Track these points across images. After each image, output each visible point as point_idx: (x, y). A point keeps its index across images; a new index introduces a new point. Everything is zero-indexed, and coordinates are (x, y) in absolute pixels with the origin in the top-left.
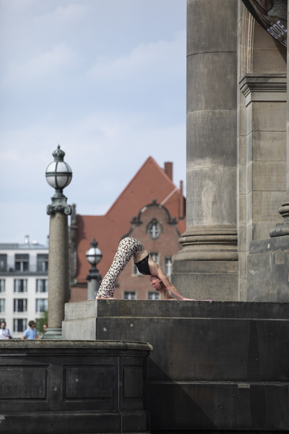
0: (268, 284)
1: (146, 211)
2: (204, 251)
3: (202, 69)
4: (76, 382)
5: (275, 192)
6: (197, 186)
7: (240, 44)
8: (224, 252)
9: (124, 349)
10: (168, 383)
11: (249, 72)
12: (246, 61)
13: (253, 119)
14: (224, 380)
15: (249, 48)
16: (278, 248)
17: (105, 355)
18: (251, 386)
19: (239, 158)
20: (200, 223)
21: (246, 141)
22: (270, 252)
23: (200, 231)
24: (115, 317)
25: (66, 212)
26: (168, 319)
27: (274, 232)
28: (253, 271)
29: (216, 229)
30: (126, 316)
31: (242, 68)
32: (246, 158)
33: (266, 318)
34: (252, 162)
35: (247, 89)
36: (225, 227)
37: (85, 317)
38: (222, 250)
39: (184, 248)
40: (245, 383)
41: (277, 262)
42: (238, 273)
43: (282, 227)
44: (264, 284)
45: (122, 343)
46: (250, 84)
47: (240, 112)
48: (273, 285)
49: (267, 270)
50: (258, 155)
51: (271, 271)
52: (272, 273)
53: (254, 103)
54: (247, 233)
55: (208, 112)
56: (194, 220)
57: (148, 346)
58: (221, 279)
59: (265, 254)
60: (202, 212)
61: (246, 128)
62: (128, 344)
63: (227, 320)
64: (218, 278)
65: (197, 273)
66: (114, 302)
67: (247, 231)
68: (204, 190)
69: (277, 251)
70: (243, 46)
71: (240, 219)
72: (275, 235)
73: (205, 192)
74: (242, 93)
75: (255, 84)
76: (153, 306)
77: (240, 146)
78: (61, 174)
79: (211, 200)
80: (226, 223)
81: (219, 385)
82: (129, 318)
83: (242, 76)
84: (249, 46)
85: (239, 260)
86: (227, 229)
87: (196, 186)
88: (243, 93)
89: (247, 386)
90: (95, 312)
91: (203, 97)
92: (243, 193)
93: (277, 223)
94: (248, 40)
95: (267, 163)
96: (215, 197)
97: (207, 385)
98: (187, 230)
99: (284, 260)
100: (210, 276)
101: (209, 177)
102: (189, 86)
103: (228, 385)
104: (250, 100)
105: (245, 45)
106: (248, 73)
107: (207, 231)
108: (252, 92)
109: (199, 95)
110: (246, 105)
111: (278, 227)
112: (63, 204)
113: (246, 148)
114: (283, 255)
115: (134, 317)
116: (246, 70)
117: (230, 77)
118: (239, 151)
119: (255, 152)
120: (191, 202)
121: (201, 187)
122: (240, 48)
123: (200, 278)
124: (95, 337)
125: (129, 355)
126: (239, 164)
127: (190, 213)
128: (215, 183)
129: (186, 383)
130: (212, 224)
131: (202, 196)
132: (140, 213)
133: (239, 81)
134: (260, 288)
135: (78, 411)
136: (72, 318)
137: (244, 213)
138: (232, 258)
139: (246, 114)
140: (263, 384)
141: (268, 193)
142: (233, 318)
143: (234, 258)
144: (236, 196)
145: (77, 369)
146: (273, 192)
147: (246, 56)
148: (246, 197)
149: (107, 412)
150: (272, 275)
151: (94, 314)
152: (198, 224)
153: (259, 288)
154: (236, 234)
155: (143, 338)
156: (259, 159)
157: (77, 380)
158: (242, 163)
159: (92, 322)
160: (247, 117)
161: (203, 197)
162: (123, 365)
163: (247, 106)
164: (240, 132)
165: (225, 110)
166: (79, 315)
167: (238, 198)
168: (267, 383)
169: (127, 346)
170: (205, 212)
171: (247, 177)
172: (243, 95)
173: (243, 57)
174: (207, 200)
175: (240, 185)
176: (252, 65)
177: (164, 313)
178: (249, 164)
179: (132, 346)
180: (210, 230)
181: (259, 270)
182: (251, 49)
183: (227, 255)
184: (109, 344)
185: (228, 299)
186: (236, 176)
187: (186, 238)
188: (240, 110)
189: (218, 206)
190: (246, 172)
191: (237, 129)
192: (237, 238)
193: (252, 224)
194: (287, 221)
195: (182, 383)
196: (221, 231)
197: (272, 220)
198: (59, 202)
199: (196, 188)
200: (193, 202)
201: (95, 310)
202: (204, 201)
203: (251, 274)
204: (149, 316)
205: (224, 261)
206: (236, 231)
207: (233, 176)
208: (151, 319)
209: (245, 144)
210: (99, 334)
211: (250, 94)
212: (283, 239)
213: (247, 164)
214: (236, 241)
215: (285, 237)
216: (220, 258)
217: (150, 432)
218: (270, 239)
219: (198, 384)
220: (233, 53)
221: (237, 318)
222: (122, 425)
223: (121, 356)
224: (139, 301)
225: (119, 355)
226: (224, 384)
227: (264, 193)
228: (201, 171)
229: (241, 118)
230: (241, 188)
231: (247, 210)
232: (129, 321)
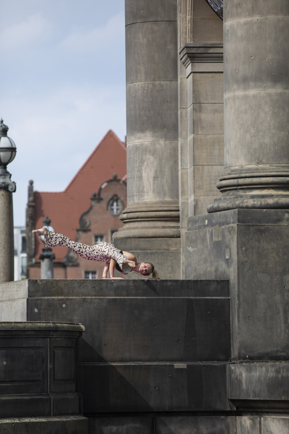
0: (205, 261)
1: (106, 187)
2: (145, 228)
3: (141, 39)
4: (4, 365)
5: (217, 166)
6: (138, 161)
7: (180, 12)
8: (166, 228)
9: (54, 330)
10: (102, 365)
11: (189, 42)
12: (186, 30)
13: (194, 91)
14: (160, 361)
15: (188, 17)
16: (216, 224)
17: (34, 336)
18: (187, 366)
19: (180, 131)
20: (141, 199)
21: (187, 113)
22: (208, 228)
23: (141, 208)
24: (47, 298)
25: (10, 189)
26: (102, 299)
27: (212, 208)
28: (190, 248)
29: (158, 205)
30: (58, 296)
31: (182, 38)
32: (187, 131)
33: (203, 297)
34: (193, 135)
35: (187, 59)
36: (167, 202)
37: (16, 297)
38: (164, 227)
39: (125, 225)
40: (181, 363)
41: (215, 239)
42: (181, 250)
43: (220, 203)
44: (202, 261)
45: (52, 324)
46: (190, 55)
47: (181, 83)
48: (211, 262)
49: (205, 247)
50: (200, 128)
51: (209, 248)
52: (210, 249)
53: (195, 74)
54: (189, 208)
55: (148, 84)
56: (135, 196)
57: (80, 327)
58: (163, 257)
59: (203, 231)
60: (143, 188)
61: (187, 100)
62: (58, 325)
63: (163, 299)
64: (160, 256)
65: (138, 251)
66: (45, 282)
67: (189, 207)
68: (145, 165)
69: (215, 227)
70: (183, 15)
71: (182, 195)
72: (213, 211)
73: (146, 167)
74: (182, 64)
75: (195, 55)
76: (86, 285)
77: (181, 119)
78: (4, 150)
79: (152, 175)
80: (168, 199)
81: (155, 365)
82: (61, 299)
83: (182, 46)
84: (189, 14)
85: (181, 237)
86: (169, 206)
87: (136, 161)
88: (184, 64)
89: (184, 366)
90: (26, 293)
91: (142, 68)
92: (185, 167)
93: (214, 198)
94: (188, 8)
95: (209, 137)
96: (156, 172)
97: (142, 365)
98: (128, 207)
99: (221, 236)
100: (151, 253)
101: (150, 151)
102: (128, 56)
103: (164, 365)
104: (191, 71)
105: (184, 14)
106: (187, 42)
107: (148, 207)
108: (192, 62)
109: (139, 66)
110: (187, 76)
111: (216, 202)
112: (7, 180)
113: (187, 121)
114: (220, 231)
115: (66, 297)
116: (186, 40)
117: (170, 47)
118: (180, 124)
119: (196, 124)
120: (132, 178)
121: (142, 162)
122: (180, 17)
123: (141, 256)
124: (26, 318)
125: (59, 336)
126: (180, 138)
127: (130, 189)
128: (156, 158)
129: (121, 364)
130: (154, 200)
131: (142, 172)
132: (100, 189)
133: (179, 51)
134: (198, 265)
135: (6, 395)
136: (2, 299)
137: (186, 188)
138: (174, 235)
139: (187, 86)
140: (200, 363)
141: (210, 167)
142: (169, 296)
143: (176, 235)
144: (178, 171)
145: (4, 351)
146: (215, 166)
147: (186, 25)
148: (188, 171)
149: (36, 395)
150: (210, 252)
151: (25, 295)
152: (139, 200)
153: (196, 266)
154: (178, 211)
155: (76, 318)
156: (200, 133)
157: (5, 363)
158: (183, 136)
159: (23, 303)
160: (188, 89)
161: (144, 172)
162: (54, 347)
163: (187, 78)
164: (181, 104)
165: (166, 82)
166: (9, 296)
167: (180, 172)
168: (205, 363)
169: (57, 327)
170: (146, 188)
171: (188, 151)
172: (183, 65)
173: (183, 26)
174: (148, 176)
175: (181, 160)
176: (192, 35)
177: (98, 293)
178: (190, 137)
179: (63, 327)
180: (151, 206)
181: (197, 247)
182: (191, 18)
183: (169, 232)
184: (38, 325)
185: (170, 277)
186: (178, 150)
187: (127, 215)
188: (180, 82)
189: (159, 182)
190: (187, 146)
191: (178, 102)
192: (179, 214)
193: (194, 199)
194: (225, 196)
195: (117, 365)
196: (163, 207)
197: (214, 195)
198: (3, 178)
199: (136, 163)
200: (134, 177)
201: (26, 290)
202: (145, 176)
203: (189, 251)
204: (82, 296)
205: (166, 238)
206: (179, 207)
207: (175, 150)
208: (84, 299)
209: (186, 117)
210: (30, 315)
211: (190, 65)
212: (220, 215)
213: (188, 137)
214: (178, 217)
215: (222, 213)
216: (162, 235)
217: (82, 415)
218: (208, 215)
219: (133, 365)
220: (173, 22)
221: (173, 296)
222: (52, 408)
223: (51, 338)
224: (71, 280)
225: (48, 336)
226: (160, 364)
227: (205, 167)
228: (142, 145)
229: (181, 90)
230: (182, 163)
231: (189, 186)
232: (61, 301)
